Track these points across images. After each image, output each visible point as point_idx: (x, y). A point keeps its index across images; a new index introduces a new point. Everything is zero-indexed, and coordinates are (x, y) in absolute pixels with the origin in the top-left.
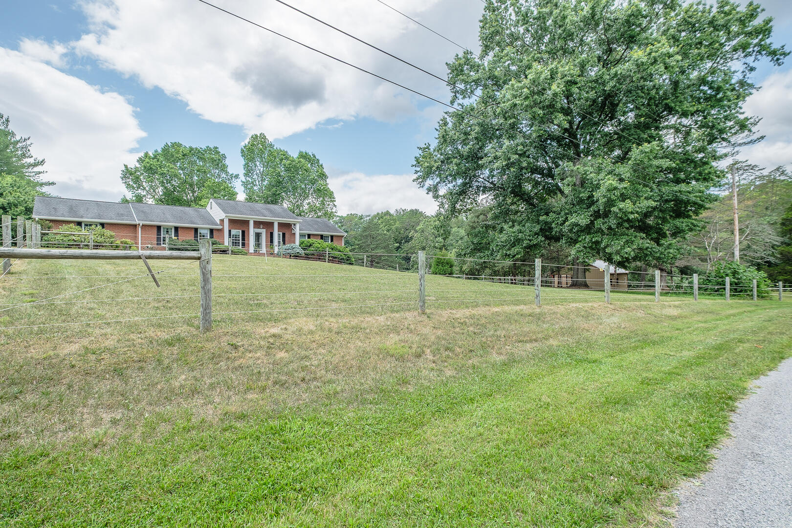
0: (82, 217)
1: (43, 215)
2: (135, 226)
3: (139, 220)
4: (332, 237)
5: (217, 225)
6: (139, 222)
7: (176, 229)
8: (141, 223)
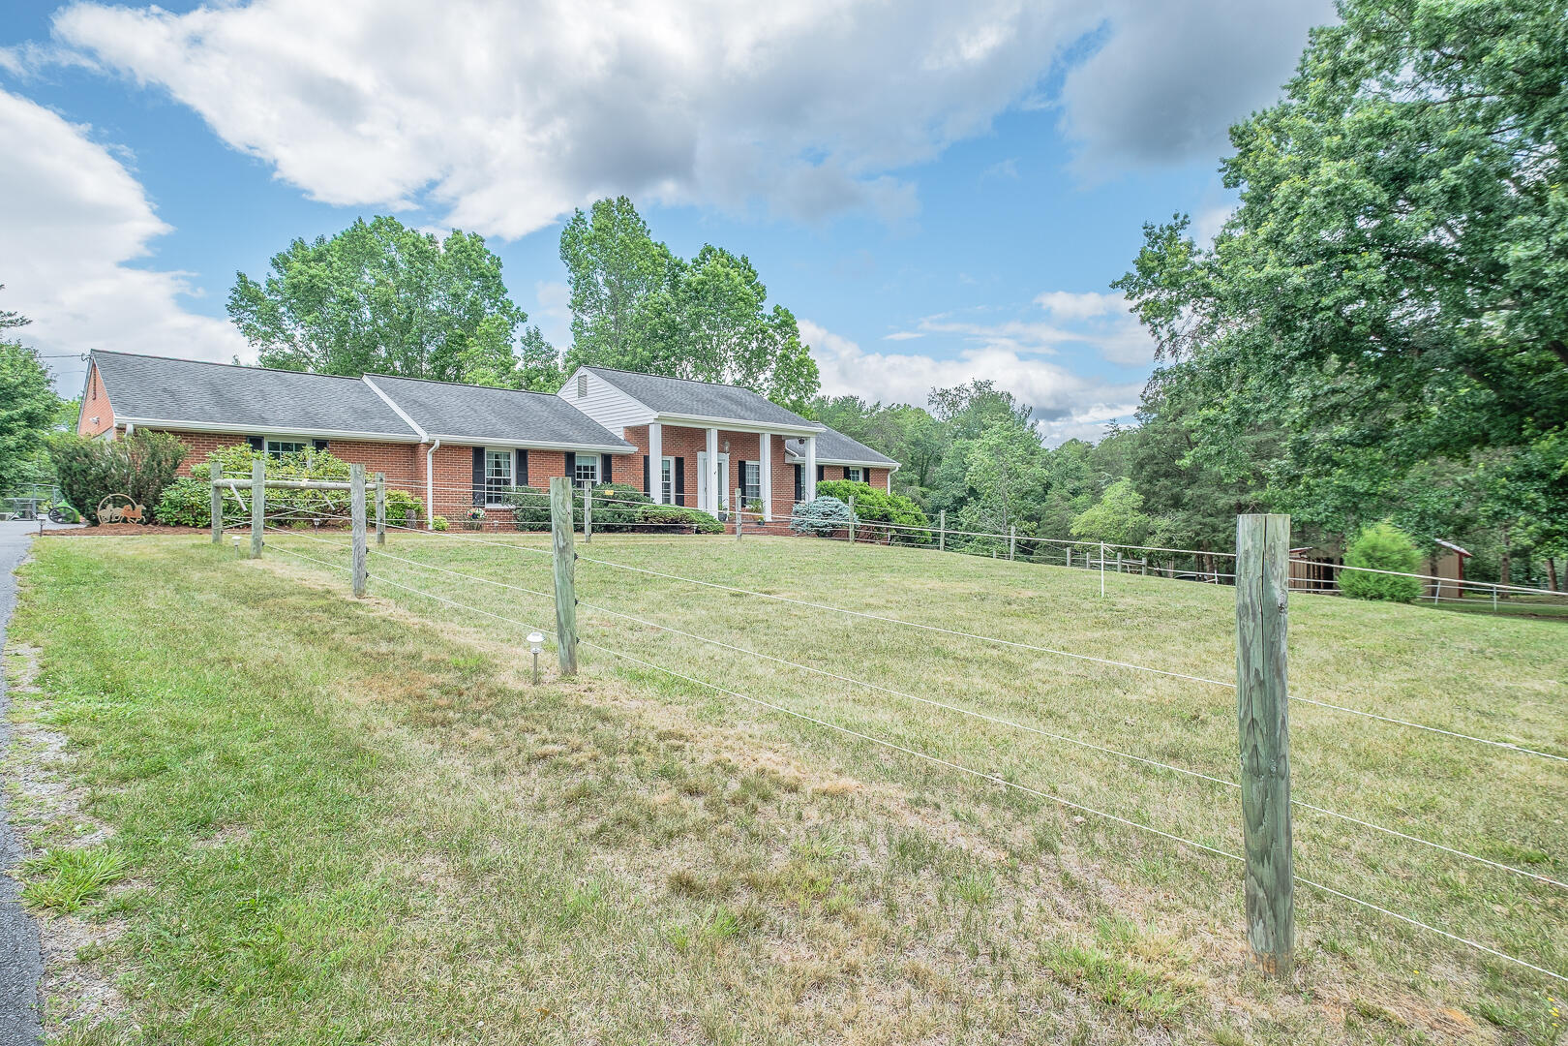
0: (264, 421)
1: (146, 414)
2: (412, 448)
3: (429, 430)
4: (867, 471)
5: (616, 441)
6: (433, 436)
7: (522, 454)
8: (439, 439)
